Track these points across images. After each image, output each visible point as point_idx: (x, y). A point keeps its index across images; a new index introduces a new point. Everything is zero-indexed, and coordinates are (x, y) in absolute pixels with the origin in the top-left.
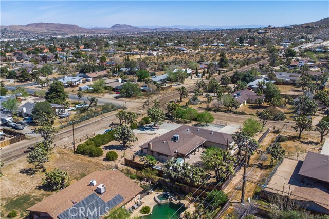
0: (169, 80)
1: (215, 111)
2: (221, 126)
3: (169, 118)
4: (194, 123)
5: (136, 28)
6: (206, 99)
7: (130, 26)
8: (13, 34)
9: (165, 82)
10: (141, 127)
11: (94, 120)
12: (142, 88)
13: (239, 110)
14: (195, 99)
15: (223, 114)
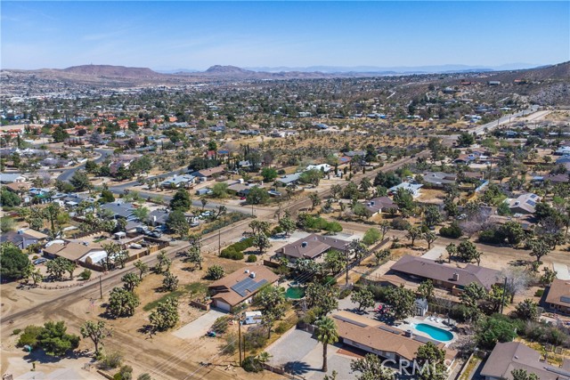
0: (302, 181)
1: (346, 221)
3: (300, 227)
4: (323, 232)
6: (339, 207)
9: (297, 183)
10: (273, 235)
13: (371, 220)
14: (327, 207)
15: (354, 223)
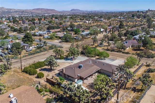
0: (91, 34)
1: (111, 51)
2: (113, 60)
4: (97, 57)
5: (82, 11)
7: (79, 10)
8: (26, 13)
9: (88, 35)
11: (43, 53)
12: (75, 38)
13: (126, 51)
14: (101, 44)
15: (116, 53)
